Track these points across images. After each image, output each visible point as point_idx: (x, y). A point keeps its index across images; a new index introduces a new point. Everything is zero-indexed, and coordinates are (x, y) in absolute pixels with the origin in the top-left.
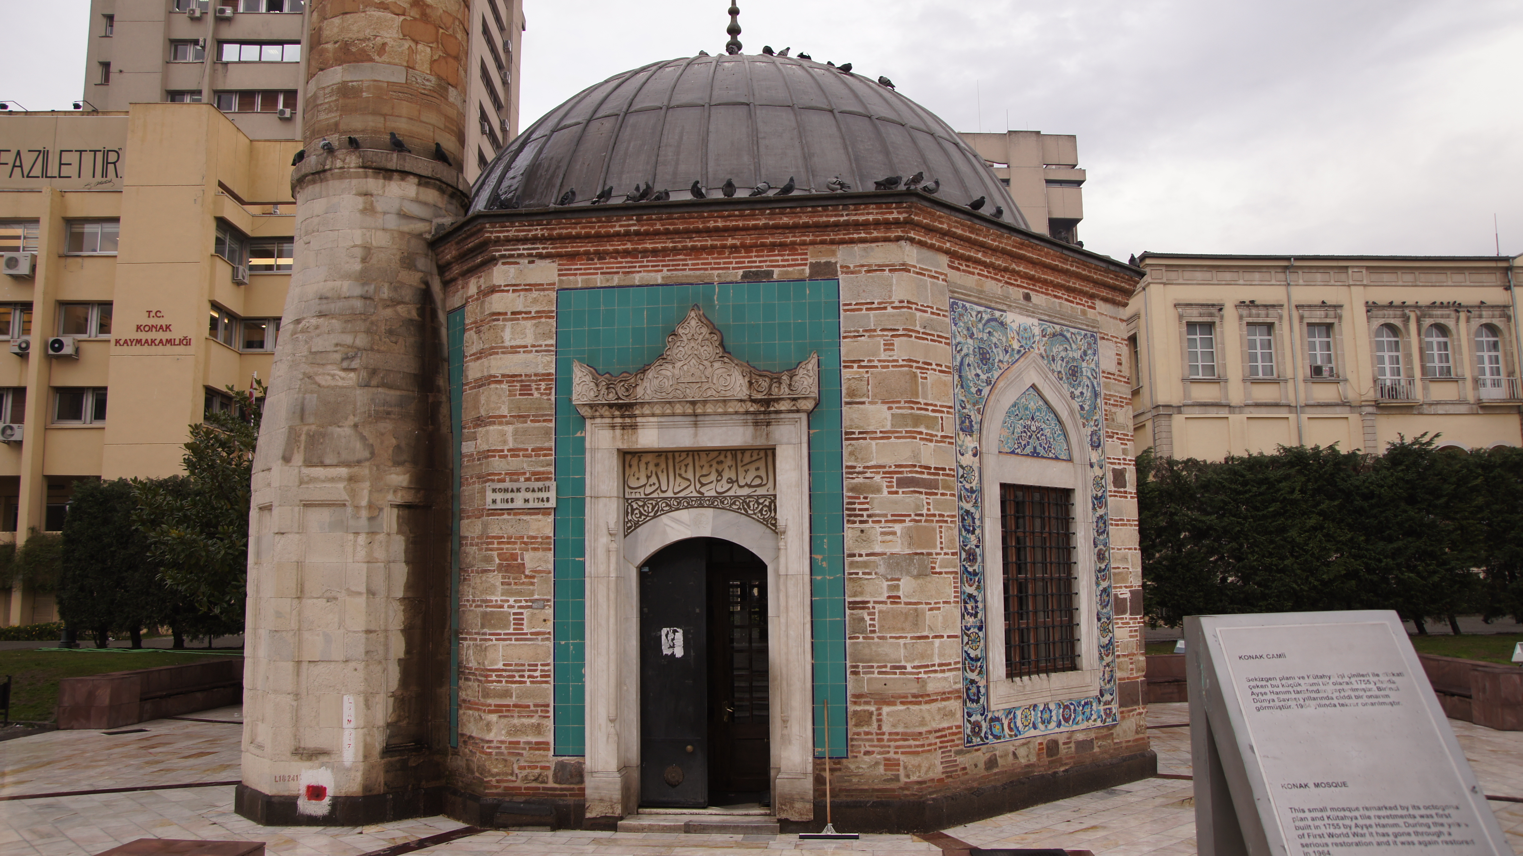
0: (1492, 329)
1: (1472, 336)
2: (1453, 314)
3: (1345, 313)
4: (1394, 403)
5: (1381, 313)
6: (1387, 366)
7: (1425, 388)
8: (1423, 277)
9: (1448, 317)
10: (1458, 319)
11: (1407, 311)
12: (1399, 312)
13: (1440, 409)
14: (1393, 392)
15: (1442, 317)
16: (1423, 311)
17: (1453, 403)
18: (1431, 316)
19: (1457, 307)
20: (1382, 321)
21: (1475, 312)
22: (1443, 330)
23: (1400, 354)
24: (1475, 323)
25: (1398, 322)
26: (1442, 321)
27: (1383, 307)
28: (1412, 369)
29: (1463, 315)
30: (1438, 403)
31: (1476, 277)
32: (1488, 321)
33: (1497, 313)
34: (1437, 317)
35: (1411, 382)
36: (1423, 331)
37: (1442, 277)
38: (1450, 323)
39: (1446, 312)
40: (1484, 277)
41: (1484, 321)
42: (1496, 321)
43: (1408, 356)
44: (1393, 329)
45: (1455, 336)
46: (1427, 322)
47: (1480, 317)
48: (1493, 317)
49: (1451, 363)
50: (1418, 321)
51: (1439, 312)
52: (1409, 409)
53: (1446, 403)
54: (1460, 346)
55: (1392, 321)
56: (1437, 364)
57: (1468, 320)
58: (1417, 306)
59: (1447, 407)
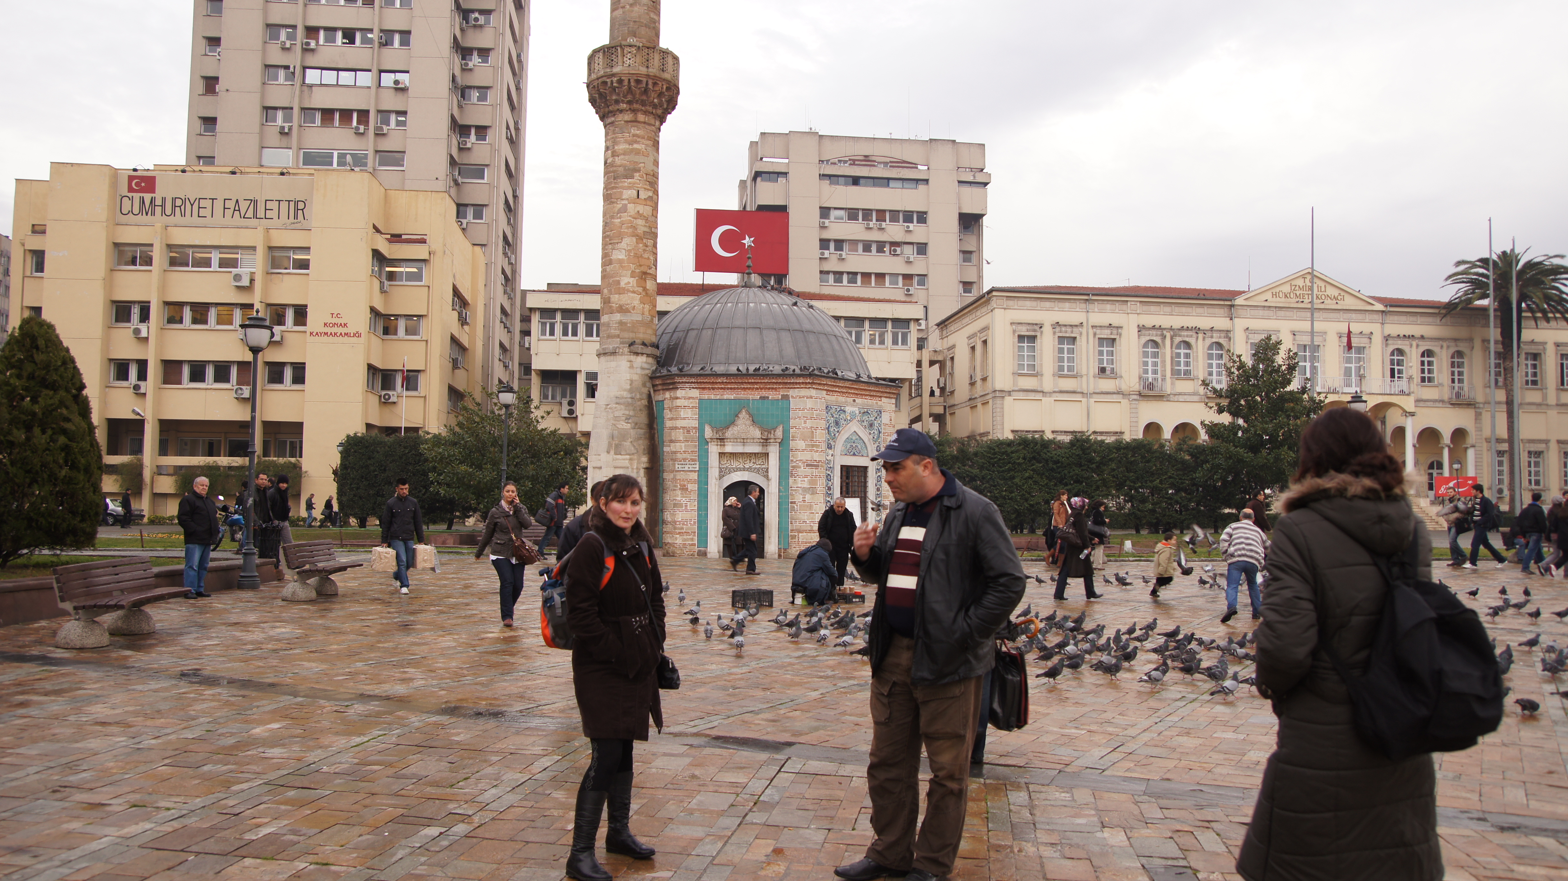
0: (1219, 345)
1: (1206, 350)
2: (1195, 335)
3: (1124, 332)
4: (1151, 393)
5: (1147, 332)
6: (1150, 368)
7: (1173, 384)
8: (1177, 309)
9: (1191, 336)
10: (1197, 338)
11: (1165, 332)
12: (1159, 333)
13: (1181, 398)
14: (1151, 386)
15: (1187, 336)
16: (1175, 332)
17: (1189, 394)
18: (1180, 336)
19: (1197, 330)
20: (1148, 338)
21: (1209, 334)
22: (1188, 345)
23: (1159, 360)
24: (1209, 341)
25: (1158, 339)
26: (1187, 339)
27: (1149, 329)
28: (1165, 371)
29: (1201, 336)
30: (1180, 394)
31: (1211, 310)
32: (1217, 340)
33: (1222, 335)
34: (1184, 336)
35: (1163, 380)
36: (1174, 346)
37: (1189, 310)
38: (1192, 341)
39: (1190, 333)
40: (1217, 311)
41: (1214, 340)
42: (1222, 341)
43: (1164, 362)
44: (1155, 344)
45: (1195, 349)
46: (1177, 340)
47: (1212, 337)
48: (1220, 337)
49: (1191, 368)
50: (1172, 338)
51: (1185, 333)
52: (1160, 397)
53: (1185, 394)
54: (1197, 356)
55: (1154, 338)
56: (1182, 368)
57: (1204, 339)
58: (1171, 329)
59: (1185, 397)
